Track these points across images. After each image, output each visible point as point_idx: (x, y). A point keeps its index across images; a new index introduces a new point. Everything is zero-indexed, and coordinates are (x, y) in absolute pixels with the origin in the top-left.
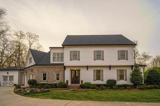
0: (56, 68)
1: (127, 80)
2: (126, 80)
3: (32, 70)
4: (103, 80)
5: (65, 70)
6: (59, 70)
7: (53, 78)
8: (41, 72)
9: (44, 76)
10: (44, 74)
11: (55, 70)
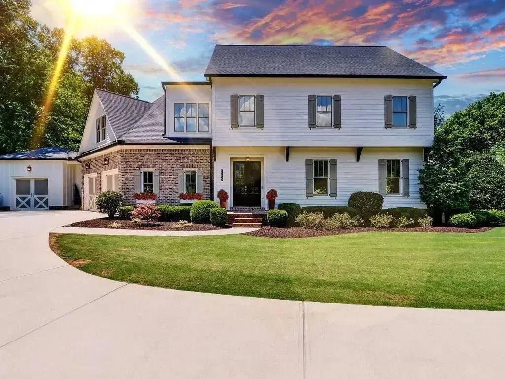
0: (184, 153)
1: (409, 193)
2: (407, 194)
3: (105, 160)
4: (334, 195)
5: (215, 160)
6: (194, 159)
7: (175, 188)
8: (135, 166)
9: (145, 180)
10: (145, 173)
11: (184, 161)
